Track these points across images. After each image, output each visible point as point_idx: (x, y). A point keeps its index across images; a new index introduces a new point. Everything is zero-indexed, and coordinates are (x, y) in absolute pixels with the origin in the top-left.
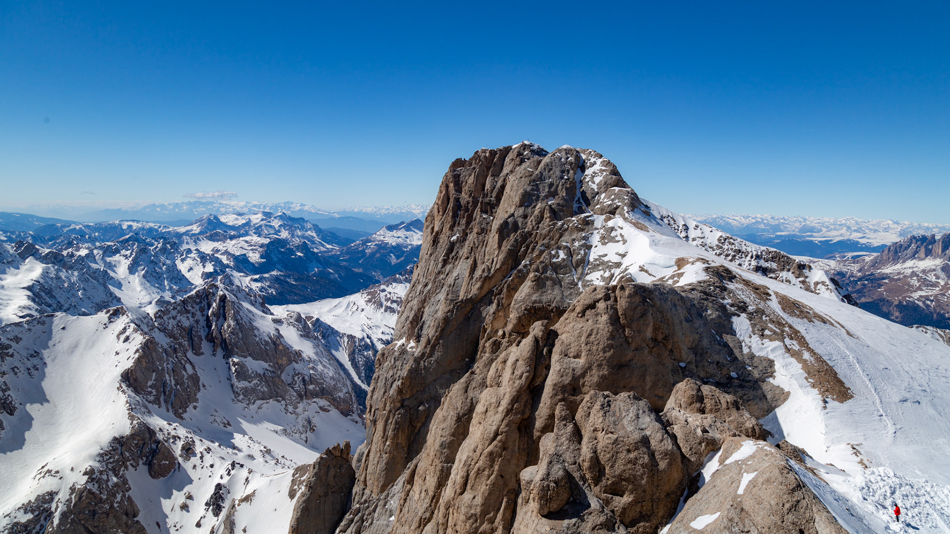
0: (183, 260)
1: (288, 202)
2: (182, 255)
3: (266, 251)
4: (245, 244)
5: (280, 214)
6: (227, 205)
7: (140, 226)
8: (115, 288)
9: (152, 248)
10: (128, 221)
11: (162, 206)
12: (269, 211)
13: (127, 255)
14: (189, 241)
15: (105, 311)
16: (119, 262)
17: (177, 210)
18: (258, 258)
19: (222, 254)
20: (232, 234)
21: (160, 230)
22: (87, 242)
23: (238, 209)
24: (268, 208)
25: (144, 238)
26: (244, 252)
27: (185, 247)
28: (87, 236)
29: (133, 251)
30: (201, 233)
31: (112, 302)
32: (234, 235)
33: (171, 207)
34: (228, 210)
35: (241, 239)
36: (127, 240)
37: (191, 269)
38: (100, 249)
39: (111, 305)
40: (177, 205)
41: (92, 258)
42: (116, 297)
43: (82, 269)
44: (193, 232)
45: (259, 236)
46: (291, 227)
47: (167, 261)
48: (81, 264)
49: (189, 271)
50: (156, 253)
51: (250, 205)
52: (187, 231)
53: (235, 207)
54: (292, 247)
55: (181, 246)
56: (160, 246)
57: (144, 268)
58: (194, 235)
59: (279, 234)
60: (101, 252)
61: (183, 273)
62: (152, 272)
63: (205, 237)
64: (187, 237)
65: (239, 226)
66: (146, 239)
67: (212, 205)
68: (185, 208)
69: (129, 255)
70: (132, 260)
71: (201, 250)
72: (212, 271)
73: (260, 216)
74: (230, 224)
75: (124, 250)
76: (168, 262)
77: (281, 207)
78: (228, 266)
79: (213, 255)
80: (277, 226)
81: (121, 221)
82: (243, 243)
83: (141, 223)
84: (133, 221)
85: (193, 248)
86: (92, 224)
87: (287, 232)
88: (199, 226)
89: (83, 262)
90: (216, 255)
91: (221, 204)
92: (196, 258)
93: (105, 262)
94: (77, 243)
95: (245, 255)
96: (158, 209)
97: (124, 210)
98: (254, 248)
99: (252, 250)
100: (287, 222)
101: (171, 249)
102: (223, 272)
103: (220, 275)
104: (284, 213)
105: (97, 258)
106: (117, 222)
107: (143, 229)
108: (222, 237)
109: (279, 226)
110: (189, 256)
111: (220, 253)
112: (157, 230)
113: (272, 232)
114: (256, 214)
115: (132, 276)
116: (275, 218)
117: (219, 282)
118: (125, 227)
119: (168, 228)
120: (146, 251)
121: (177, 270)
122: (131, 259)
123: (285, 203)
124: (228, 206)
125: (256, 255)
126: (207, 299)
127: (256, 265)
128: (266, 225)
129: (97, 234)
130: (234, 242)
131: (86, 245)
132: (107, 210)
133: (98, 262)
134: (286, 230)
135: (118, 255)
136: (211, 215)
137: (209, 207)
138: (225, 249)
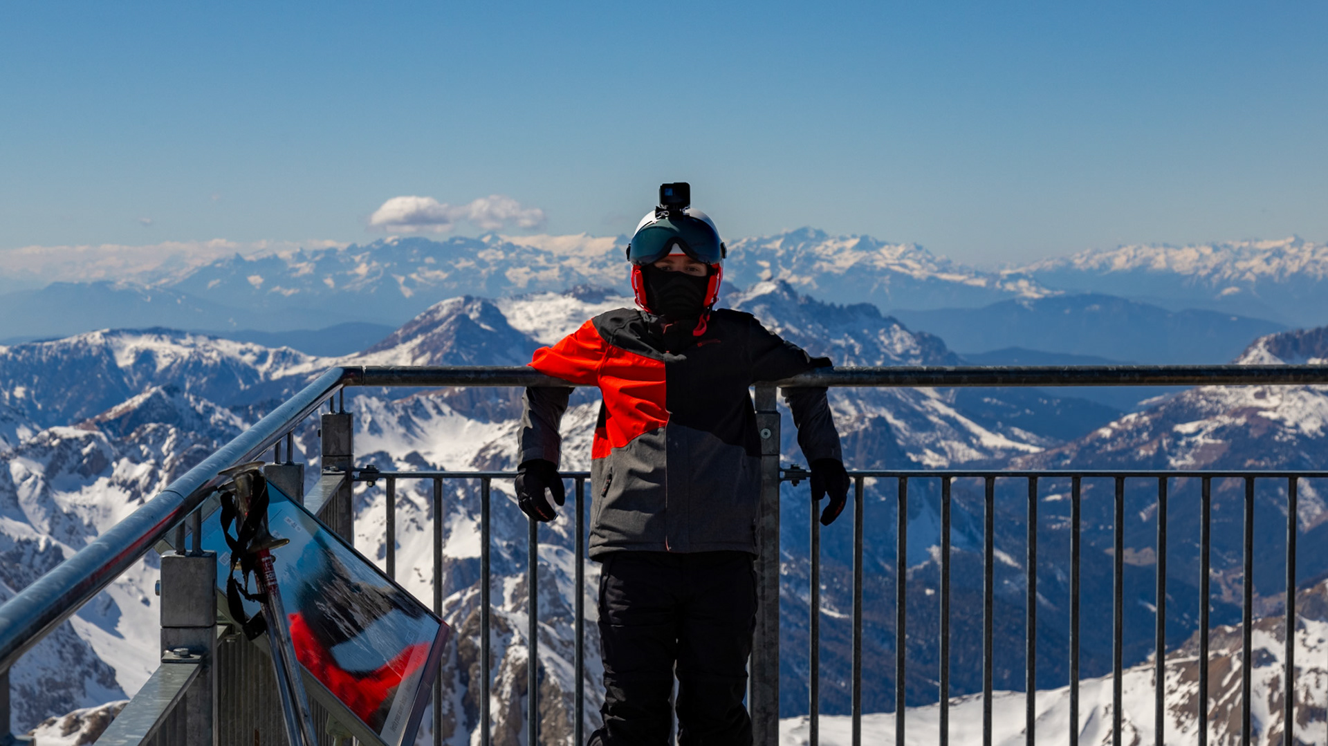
1: (801, 234)
5: (768, 288)
6: (537, 252)
7: (185, 353)
8: (92, 627)
10: (137, 333)
11: (270, 265)
13: (135, 482)
14: (380, 419)
17: (329, 282)
21: (262, 369)
23: (585, 270)
25: (200, 408)
27: (364, 444)
29: (158, 465)
31: (82, 686)
33: (305, 268)
34: (543, 275)
36: (135, 419)
38: (36, 458)
39: (78, 697)
40: (328, 260)
42: (97, 663)
49: (381, 555)
53: (573, 262)
60: (37, 471)
63: (449, 401)
64: (374, 403)
66: (209, 411)
67: (472, 256)
68: (362, 270)
69: (144, 481)
71: (430, 460)
72: (476, 551)
75: (124, 460)
77: (769, 256)
81: (113, 333)
83: (189, 340)
84: (158, 332)
85: (398, 452)
91: (510, 247)
92: (413, 496)
93: (54, 513)
96: (256, 280)
97: (120, 284)
100: (801, 327)
103: (513, 574)
104: (785, 286)
105: (24, 491)
106: (96, 338)
107: (194, 367)
112: (249, 373)
117: (509, 607)
118: (125, 360)
119: (296, 361)
123: (789, 239)
124: (541, 260)
126: (465, 681)
129: (19, 392)
135: (103, 481)
136: (468, 299)
137: (463, 264)
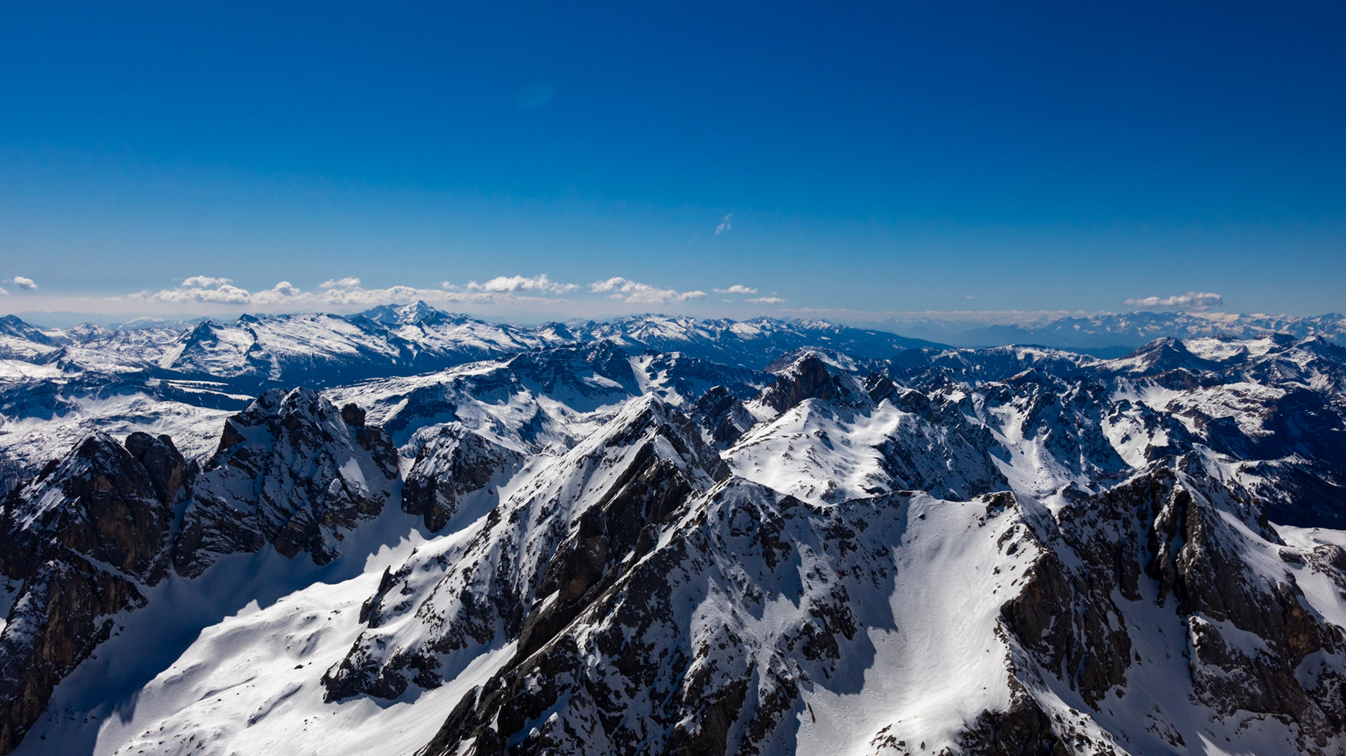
0: (1114, 421)
1: (1331, 316)
2: (1113, 411)
3: (1276, 415)
4: (1234, 397)
5: (1312, 339)
6: (1202, 320)
7: (1045, 355)
8: (1000, 461)
9: (1062, 396)
10: (1026, 346)
11: (1084, 321)
12: (1287, 333)
13: (1021, 405)
14: (1126, 386)
15: (983, 496)
16: (1009, 416)
17: (1108, 329)
18: (1257, 426)
19: (1187, 414)
20: (1208, 376)
21: (1077, 363)
22: (963, 381)
23: (1224, 328)
24: (1285, 327)
25: (1050, 377)
26: (1232, 413)
27: (1119, 396)
28: (964, 371)
29: (1031, 399)
30: (1148, 372)
31: (994, 483)
32: (1212, 378)
33: (1098, 323)
34: (1204, 329)
35: (1226, 386)
36: (1022, 380)
37: (1126, 438)
38: (982, 393)
39: (992, 488)
40: (1108, 320)
41: (969, 407)
42: (1001, 475)
43: (954, 424)
44: (1136, 370)
45: (1264, 383)
46: (1334, 367)
47: (1086, 420)
48: (952, 415)
49: (1123, 441)
50: (1067, 405)
51: (1249, 320)
52: (1125, 368)
53: (1218, 324)
54: (1335, 409)
55: (1112, 396)
56: (1075, 391)
57: (1048, 429)
58: (1137, 375)
59: (1308, 380)
60: (982, 398)
61: (1113, 445)
62: (1060, 437)
63: (1157, 381)
64: (1124, 379)
65: (1223, 361)
66: (1053, 379)
67: (1173, 320)
68: (1123, 324)
69: (1024, 405)
70: (1029, 415)
71: (1147, 404)
72: (1165, 444)
73: (1267, 343)
74: (1206, 356)
75: (1017, 397)
76: (1088, 422)
77: (1314, 325)
78: (1196, 438)
79: (1169, 414)
80: (1302, 365)
81: (1017, 346)
82: (1230, 395)
83: (1047, 350)
84: (1035, 346)
85: (1133, 400)
86: (972, 351)
87: (1325, 377)
88: (1146, 359)
89: (955, 412)
90: (1174, 415)
91: (1190, 317)
92: (1138, 419)
93: (988, 415)
94: (949, 382)
95: (1231, 419)
96: (1077, 327)
97: (1021, 327)
98: (1252, 406)
99: (1247, 410)
100: (1327, 357)
101: (1094, 399)
102: (1186, 448)
103: (1180, 455)
104: (1320, 338)
105: (976, 407)
106: (1010, 348)
107: (1049, 361)
108: (1188, 382)
109: (1308, 364)
110: (1124, 413)
111: (1183, 412)
112: (1071, 364)
113: (1293, 376)
114: (1260, 339)
115: (1028, 442)
116: (1301, 347)
117: (1177, 468)
118: (1020, 357)
119: (1092, 361)
120: (1053, 400)
121: (1102, 437)
122: (1027, 413)
123: (1324, 318)
124: (1204, 323)
125: (1254, 420)
126: (1154, 497)
127: (1254, 441)
128: (1279, 362)
129: (978, 367)
130: (1211, 392)
131: (962, 385)
132: (995, 328)
133: (978, 413)
134: (1322, 373)
135: (1008, 404)
136: (1169, 338)
137: (1168, 323)
138: (1192, 404)
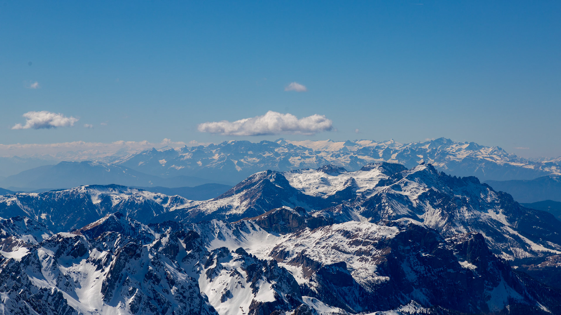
0: (212, 275)
1: (439, 141)
2: (210, 262)
3: (389, 257)
4: (344, 239)
5: (423, 168)
6: (305, 149)
7: (126, 197)
9: (149, 246)
10: (102, 188)
11: (170, 153)
12: (396, 162)
13: (100, 260)
14: (224, 231)
16: (86, 276)
17: (200, 163)
18: (371, 272)
19: (295, 262)
20: (315, 215)
21: (165, 206)
22: (26, 232)
23: (329, 158)
24: (394, 156)
25: (133, 225)
26: (343, 258)
27: (216, 244)
28: (26, 220)
29: (111, 253)
30: (249, 213)
32: (320, 217)
33: (188, 156)
34: (307, 160)
35: (335, 227)
36: (101, 229)
37: (227, 296)
38: (51, 248)
40: (199, 152)
41: (34, 266)
43: (16, 289)
44: (234, 212)
45: (375, 221)
46: (446, 199)
47: (180, 274)
48: (14, 278)
49: (223, 300)
50: (157, 257)
51: (355, 149)
52: (221, 209)
53: (323, 154)
54: (450, 248)
55: (208, 245)
56: (164, 240)
57: (134, 289)
58: (235, 217)
59: (420, 217)
60: (51, 254)
61: (213, 304)
62: (149, 298)
63: (259, 223)
64: (221, 223)
65: (330, 197)
66: (138, 226)
67: (272, 151)
68: (216, 157)
69: (104, 260)
70: (110, 272)
71: (249, 252)
72: (272, 299)
73: (376, 173)
74: (311, 192)
75: (95, 250)
76: (182, 277)
77: (423, 152)
78: (305, 290)
79: (274, 263)
80: (414, 198)
81: (91, 187)
82: (340, 236)
83: (129, 191)
84: (114, 187)
85: (232, 248)
86: (35, 195)
87: (438, 212)
88: (245, 197)
89: (17, 273)
90: (280, 264)
91: (291, 146)
92: (239, 270)
93: (59, 276)
94: (8, 235)
95: (342, 264)
96: (163, 161)
97: (95, 163)
98: (364, 248)
99: (359, 253)
100: (439, 188)
101: (188, 248)
102: (295, 303)
103: (290, 310)
104: (430, 166)
105: (44, 264)
106: (83, 190)
107: (130, 204)
108: (294, 224)
109: (420, 198)
110: (224, 264)
111: (289, 259)
112: (159, 208)
113: (404, 211)
114: (368, 169)
115: (110, 308)
116: (411, 178)
118: (96, 200)
119: (182, 202)
120: (138, 251)
121: (199, 295)
122: (107, 270)
123: (433, 143)
124: (307, 153)
125: (367, 265)
127: (369, 290)
128: (390, 196)
129: (43, 216)
130: (319, 234)
131: (25, 238)
132: (63, 165)
133: (46, 274)
134: (435, 207)
135: (84, 260)
136: (269, 172)
137: (267, 154)
138: (299, 250)
